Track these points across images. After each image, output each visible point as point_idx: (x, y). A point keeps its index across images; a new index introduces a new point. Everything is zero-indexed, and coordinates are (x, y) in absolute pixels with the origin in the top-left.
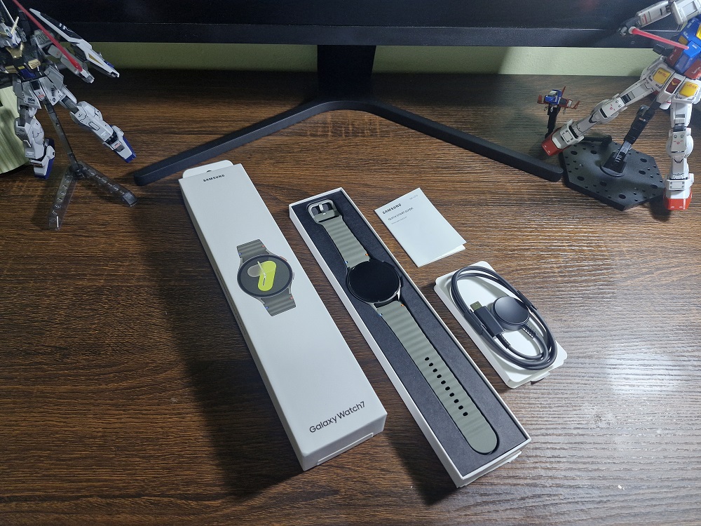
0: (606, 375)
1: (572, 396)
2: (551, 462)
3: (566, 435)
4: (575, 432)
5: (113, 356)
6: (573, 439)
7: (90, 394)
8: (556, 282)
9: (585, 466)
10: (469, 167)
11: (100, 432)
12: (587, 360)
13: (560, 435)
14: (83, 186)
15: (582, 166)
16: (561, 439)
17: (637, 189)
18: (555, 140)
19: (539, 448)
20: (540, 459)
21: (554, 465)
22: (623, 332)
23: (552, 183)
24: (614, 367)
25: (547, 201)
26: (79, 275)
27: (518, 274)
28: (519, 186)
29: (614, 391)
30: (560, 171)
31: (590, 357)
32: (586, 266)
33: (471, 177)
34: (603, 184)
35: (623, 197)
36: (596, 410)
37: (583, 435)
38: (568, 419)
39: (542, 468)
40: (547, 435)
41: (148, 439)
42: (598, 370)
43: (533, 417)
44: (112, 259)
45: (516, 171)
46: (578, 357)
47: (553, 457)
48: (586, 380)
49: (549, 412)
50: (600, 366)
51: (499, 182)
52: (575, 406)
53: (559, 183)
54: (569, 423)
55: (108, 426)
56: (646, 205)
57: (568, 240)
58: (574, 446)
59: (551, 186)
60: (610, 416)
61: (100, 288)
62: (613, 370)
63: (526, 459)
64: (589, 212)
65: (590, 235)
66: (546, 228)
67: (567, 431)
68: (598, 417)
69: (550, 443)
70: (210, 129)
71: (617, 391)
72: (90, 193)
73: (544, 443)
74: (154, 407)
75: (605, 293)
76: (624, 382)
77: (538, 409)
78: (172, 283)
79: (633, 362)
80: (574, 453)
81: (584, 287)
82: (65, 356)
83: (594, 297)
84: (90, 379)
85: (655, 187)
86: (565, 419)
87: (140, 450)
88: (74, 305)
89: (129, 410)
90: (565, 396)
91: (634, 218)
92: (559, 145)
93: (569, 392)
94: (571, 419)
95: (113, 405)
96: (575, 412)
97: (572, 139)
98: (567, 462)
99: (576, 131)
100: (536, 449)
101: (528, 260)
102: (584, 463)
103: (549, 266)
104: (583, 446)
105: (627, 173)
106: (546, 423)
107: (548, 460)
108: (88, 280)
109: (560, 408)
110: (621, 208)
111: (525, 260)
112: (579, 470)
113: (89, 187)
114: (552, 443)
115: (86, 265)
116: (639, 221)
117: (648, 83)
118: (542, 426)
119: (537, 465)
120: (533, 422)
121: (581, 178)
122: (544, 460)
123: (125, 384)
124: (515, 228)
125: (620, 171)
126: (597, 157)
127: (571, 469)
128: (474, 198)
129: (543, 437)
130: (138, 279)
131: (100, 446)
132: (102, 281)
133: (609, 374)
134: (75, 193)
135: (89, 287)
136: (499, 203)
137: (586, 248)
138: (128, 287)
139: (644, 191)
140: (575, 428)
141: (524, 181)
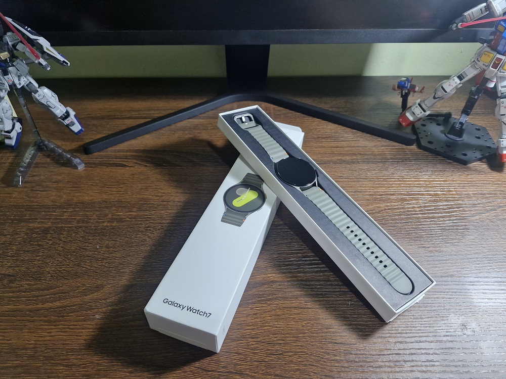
0: (467, 291)
1: (439, 308)
2: (426, 366)
3: (437, 341)
4: (445, 339)
5: (51, 281)
6: (443, 345)
7: (28, 313)
8: (418, 218)
9: (456, 369)
10: (342, 137)
11: (32, 344)
12: (449, 279)
13: (432, 342)
14: (44, 155)
15: (431, 134)
16: (433, 345)
17: (475, 149)
18: (408, 115)
19: (414, 354)
20: (416, 363)
21: (429, 368)
22: (476, 256)
23: (408, 147)
24: (473, 283)
25: (406, 159)
26: (32, 219)
27: (387, 212)
28: (383, 149)
29: (475, 304)
30: (414, 137)
31: (452, 276)
32: (441, 206)
33: (345, 144)
34: (448, 146)
35: (465, 155)
36: (461, 320)
37: (452, 342)
38: (438, 328)
39: (418, 371)
40: (420, 342)
41: (72, 350)
42: (459, 287)
43: (407, 327)
44: (60, 207)
45: (380, 139)
46: (442, 277)
47: (428, 361)
48: (450, 295)
49: (421, 323)
50: (461, 283)
51: (366, 147)
52: (443, 317)
53: (414, 147)
54: (439, 331)
55: (41, 339)
56: (483, 160)
57: (424, 187)
58: (445, 351)
59: (407, 149)
60: (474, 325)
61: (47, 228)
62: (472, 287)
63: (403, 363)
64: (440, 167)
65: (442, 183)
66: (407, 178)
67: (438, 339)
68: (464, 326)
69: (424, 349)
70: (145, 115)
71: (477, 304)
72: (49, 160)
73: (418, 349)
74: (80, 323)
75: (459, 226)
76: (483, 296)
77: (411, 320)
78: (105, 224)
79: (489, 280)
80: (446, 357)
81: (441, 221)
82: (11, 282)
83: (450, 230)
84: (30, 300)
85: (489, 147)
86: (435, 328)
87: (64, 360)
88: (24, 242)
89: (59, 325)
90: (434, 308)
91: (476, 170)
92: (411, 118)
93: (436, 305)
94: (440, 328)
95: (45, 321)
96: (443, 322)
97: (421, 113)
98: (440, 365)
99: (424, 106)
100: (412, 354)
101: (394, 202)
102: (456, 366)
103: (411, 206)
104: (452, 351)
105: (466, 138)
106: (419, 331)
107: (423, 364)
108: (39, 222)
109: (430, 319)
110: (464, 163)
111: (391, 202)
112: (452, 372)
113: (49, 156)
114: (425, 349)
115: (38, 211)
116: (479, 172)
117: (477, 64)
118: (415, 335)
119: (414, 369)
120: (408, 331)
121: (430, 142)
122: (420, 363)
123: (58, 304)
124: (381, 179)
125: (460, 136)
126: (441, 128)
127: (445, 372)
128: (348, 158)
129: (417, 344)
130: (78, 222)
131: (30, 357)
132: (50, 223)
133: (469, 290)
134: (37, 160)
135: (38, 228)
136: (368, 162)
137: (439, 193)
138: (69, 227)
139: (481, 150)
140: (445, 336)
141: (386, 146)
